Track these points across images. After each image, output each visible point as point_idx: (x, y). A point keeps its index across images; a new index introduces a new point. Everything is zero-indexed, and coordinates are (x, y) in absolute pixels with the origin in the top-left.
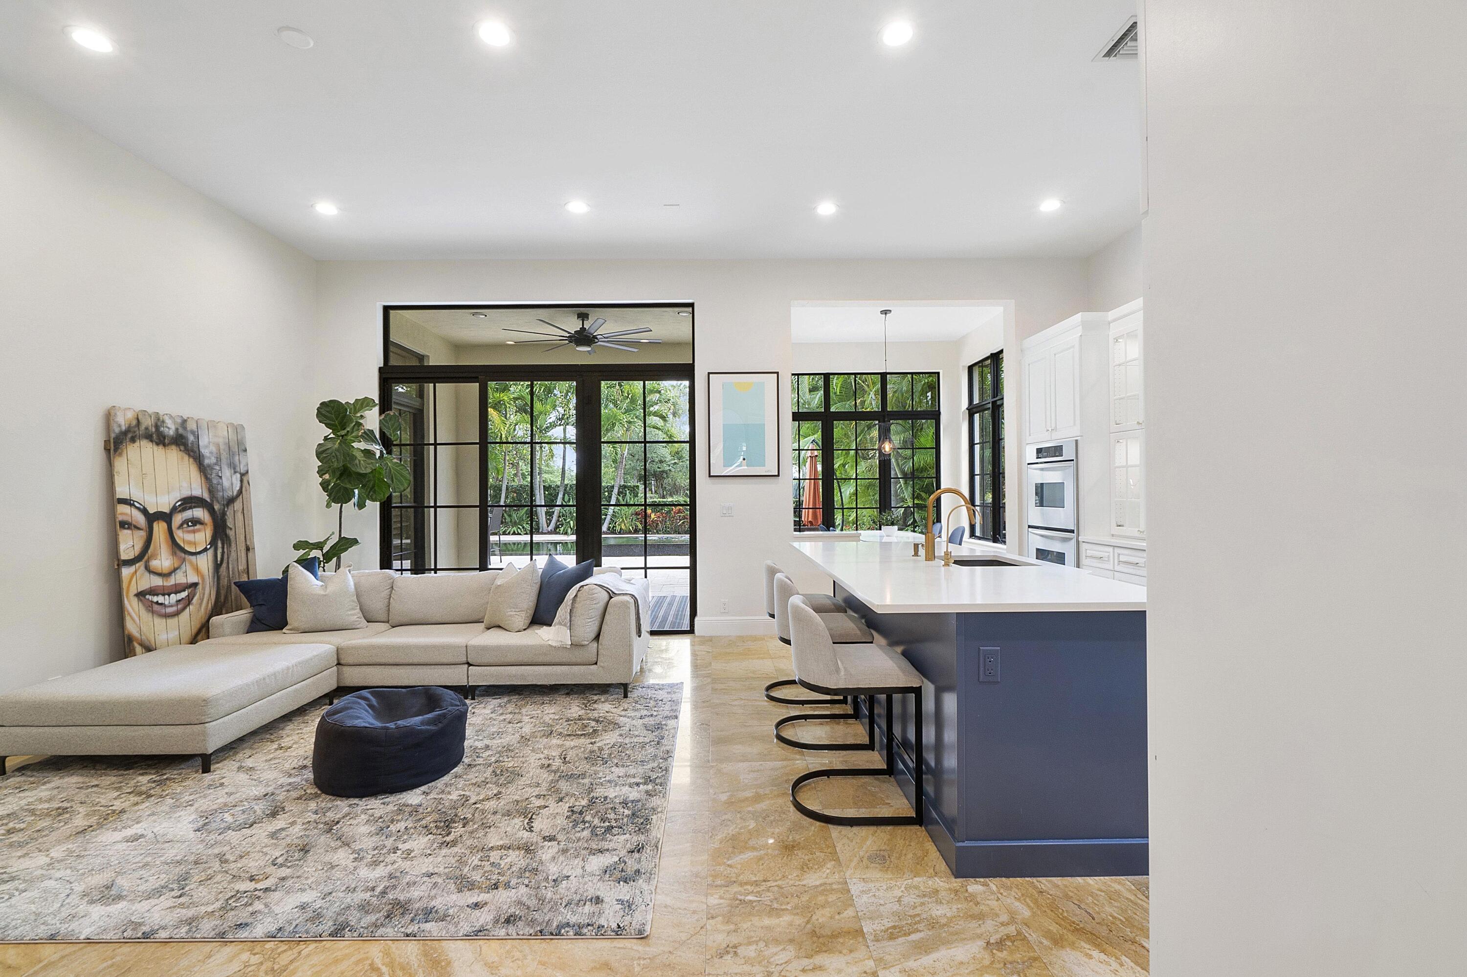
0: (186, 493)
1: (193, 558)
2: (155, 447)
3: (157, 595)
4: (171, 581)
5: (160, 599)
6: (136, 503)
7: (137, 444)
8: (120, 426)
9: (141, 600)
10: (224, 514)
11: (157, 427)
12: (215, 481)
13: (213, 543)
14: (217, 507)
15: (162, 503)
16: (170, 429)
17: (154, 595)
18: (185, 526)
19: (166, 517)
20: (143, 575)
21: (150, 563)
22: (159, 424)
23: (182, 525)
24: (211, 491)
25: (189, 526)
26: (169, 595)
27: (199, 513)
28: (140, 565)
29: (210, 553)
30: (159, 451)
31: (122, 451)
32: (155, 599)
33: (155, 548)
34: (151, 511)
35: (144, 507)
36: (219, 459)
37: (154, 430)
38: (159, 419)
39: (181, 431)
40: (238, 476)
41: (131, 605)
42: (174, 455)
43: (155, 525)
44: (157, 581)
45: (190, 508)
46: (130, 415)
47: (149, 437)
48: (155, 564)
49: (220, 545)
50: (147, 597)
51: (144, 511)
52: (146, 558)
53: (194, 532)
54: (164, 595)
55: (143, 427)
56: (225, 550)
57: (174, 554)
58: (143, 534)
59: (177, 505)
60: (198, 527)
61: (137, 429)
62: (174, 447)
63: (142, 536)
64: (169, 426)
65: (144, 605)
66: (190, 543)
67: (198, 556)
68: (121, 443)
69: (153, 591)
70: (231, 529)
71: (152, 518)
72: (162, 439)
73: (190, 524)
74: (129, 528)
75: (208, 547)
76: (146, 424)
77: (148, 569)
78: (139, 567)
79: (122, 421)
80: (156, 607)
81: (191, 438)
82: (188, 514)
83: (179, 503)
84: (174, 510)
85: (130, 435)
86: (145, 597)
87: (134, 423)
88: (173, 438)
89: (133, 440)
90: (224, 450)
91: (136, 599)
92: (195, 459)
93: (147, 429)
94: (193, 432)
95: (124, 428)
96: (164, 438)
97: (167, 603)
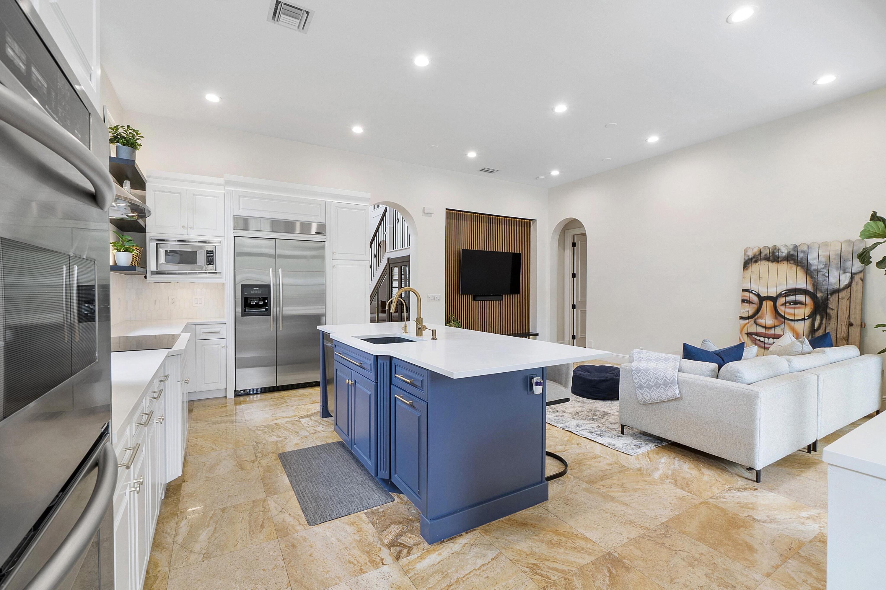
0: (791, 286)
1: (792, 323)
2: (771, 264)
3: (760, 337)
4: (772, 332)
5: (762, 339)
6: (753, 292)
7: (759, 263)
8: (749, 256)
9: (749, 337)
10: (827, 299)
11: (773, 253)
12: (820, 279)
13: (812, 316)
14: (819, 295)
15: (773, 292)
16: (784, 252)
17: (758, 336)
18: (788, 304)
19: (774, 300)
20: (752, 325)
21: (758, 321)
22: (775, 251)
23: (785, 303)
24: (816, 285)
25: (791, 304)
26: (768, 338)
27: (801, 298)
28: (752, 321)
29: (808, 323)
30: (774, 266)
31: (748, 268)
32: (758, 338)
33: (762, 314)
34: (762, 295)
35: (758, 294)
36: (828, 265)
37: (771, 255)
38: (775, 249)
39: (792, 252)
40: (849, 275)
41: (742, 338)
42: (784, 266)
43: (764, 303)
44: (762, 330)
45: (796, 295)
46: (756, 250)
47: (767, 259)
48: (761, 321)
49: (818, 318)
50: (753, 336)
51: (758, 295)
52: (756, 317)
53: (795, 308)
54: (765, 337)
55: (763, 255)
56: (824, 322)
57: (776, 318)
58: (756, 306)
59: (783, 293)
60: (799, 305)
61: (759, 256)
62: (785, 262)
63: (754, 307)
64: (783, 251)
65: (751, 339)
66: (790, 314)
67: (796, 322)
68: (748, 264)
69: (757, 334)
70: (833, 309)
71: (761, 299)
72: (776, 259)
73: (792, 303)
74: (747, 303)
75: (806, 318)
76: (765, 253)
77: (756, 323)
78: (750, 321)
79: (750, 254)
80: (758, 342)
81: (801, 255)
82: (792, 298)
83: (785, 292)
84: (780, 295)
85: (754, 260)
86: (752, 336)
87: (758, 253)
88: (785, 257)
89: (756, 262)
90: (834, 259)
91: (746, 335)
92: (802, 267)
93: (766, 255)
94: (803, 252)
95: (751, 257)
96: (779, 258)
97: (766, 342)
